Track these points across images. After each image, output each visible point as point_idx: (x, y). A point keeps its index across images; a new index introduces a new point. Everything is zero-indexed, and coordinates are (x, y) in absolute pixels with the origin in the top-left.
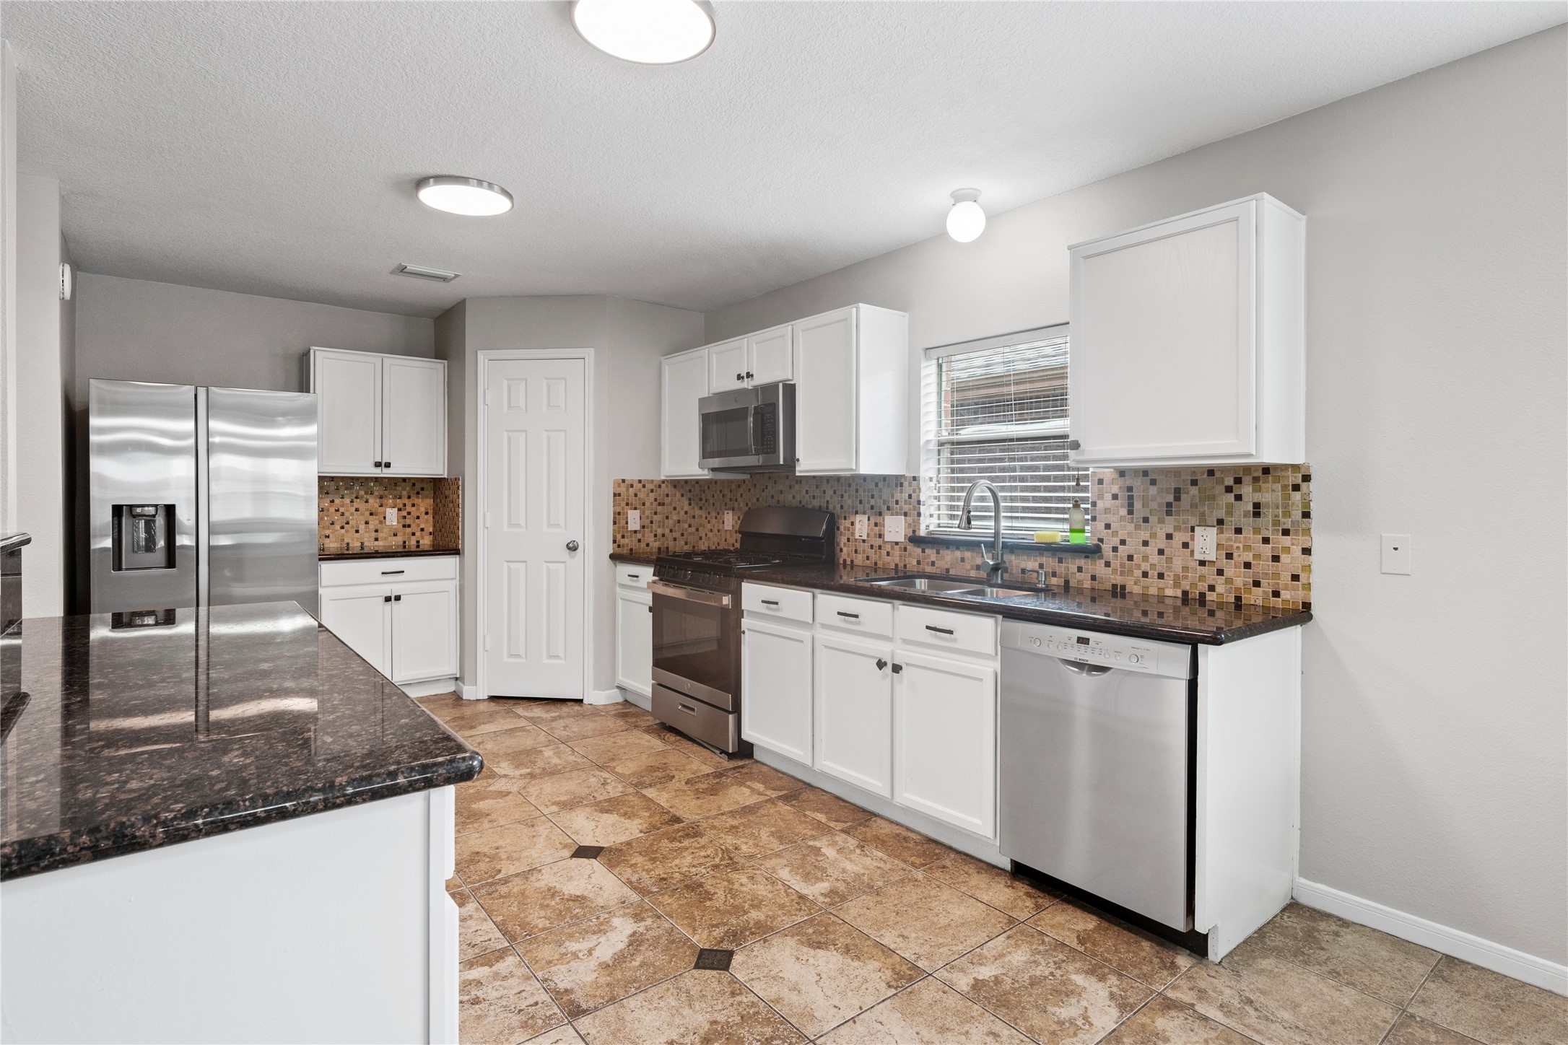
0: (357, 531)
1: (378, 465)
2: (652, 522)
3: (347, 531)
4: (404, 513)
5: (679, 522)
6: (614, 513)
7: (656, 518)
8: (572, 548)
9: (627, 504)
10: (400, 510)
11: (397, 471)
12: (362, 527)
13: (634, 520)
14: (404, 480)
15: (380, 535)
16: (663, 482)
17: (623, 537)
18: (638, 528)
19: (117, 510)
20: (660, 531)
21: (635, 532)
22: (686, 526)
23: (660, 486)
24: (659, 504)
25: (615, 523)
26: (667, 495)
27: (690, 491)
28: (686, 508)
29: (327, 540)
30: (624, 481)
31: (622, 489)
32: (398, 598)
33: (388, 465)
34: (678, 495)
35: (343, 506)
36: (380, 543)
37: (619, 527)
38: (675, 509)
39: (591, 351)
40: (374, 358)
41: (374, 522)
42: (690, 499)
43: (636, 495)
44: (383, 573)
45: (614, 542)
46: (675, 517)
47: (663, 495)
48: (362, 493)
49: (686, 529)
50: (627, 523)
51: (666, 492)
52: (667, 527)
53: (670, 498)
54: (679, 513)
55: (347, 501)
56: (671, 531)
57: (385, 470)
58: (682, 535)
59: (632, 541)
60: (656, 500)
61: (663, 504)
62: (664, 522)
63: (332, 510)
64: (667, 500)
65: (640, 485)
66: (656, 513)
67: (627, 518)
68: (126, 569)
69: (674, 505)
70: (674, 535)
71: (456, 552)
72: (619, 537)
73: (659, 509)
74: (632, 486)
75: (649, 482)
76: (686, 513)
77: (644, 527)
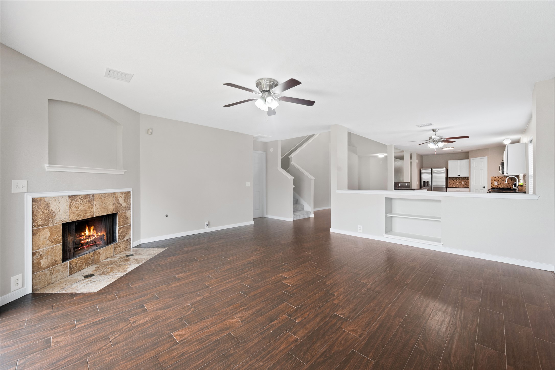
0: (457, 185)
1: (458, 175)
2: (501, 184)
4: (465, 182)
6: (491, 182)
7: (501, 183)
8: (484, 187)
9: (494, 181)
14: (465, 177)
15: (461, 185)
16: (504, 177)
17: (493, 186)
18: (497, 184)
19: (424, 182)
20: (503, 185)
21: (496, 185)
25: (491, 184)
29: (453, 186)
30: (493, 177)
31: (493, 178)
33: (460, 175)
39: (487, 157)
40: (458, 161)
43: (497, 179)
44: (456, 190)
47: (504, 179)
55: (457, 180)
56: (506, 185)
59: (495, 187)
60: (502, 180)
63: (454, 182)
65: (498, 177)
66: (502, 182)
67: (494, 183)
68: (425, 187)
70: (507, 186)
71: (468, 188)
72: (492, 186)
73: (503, 181)
74: (495, 178)
75: (500, 177)
76: (511, 182)
77: (499, 184)
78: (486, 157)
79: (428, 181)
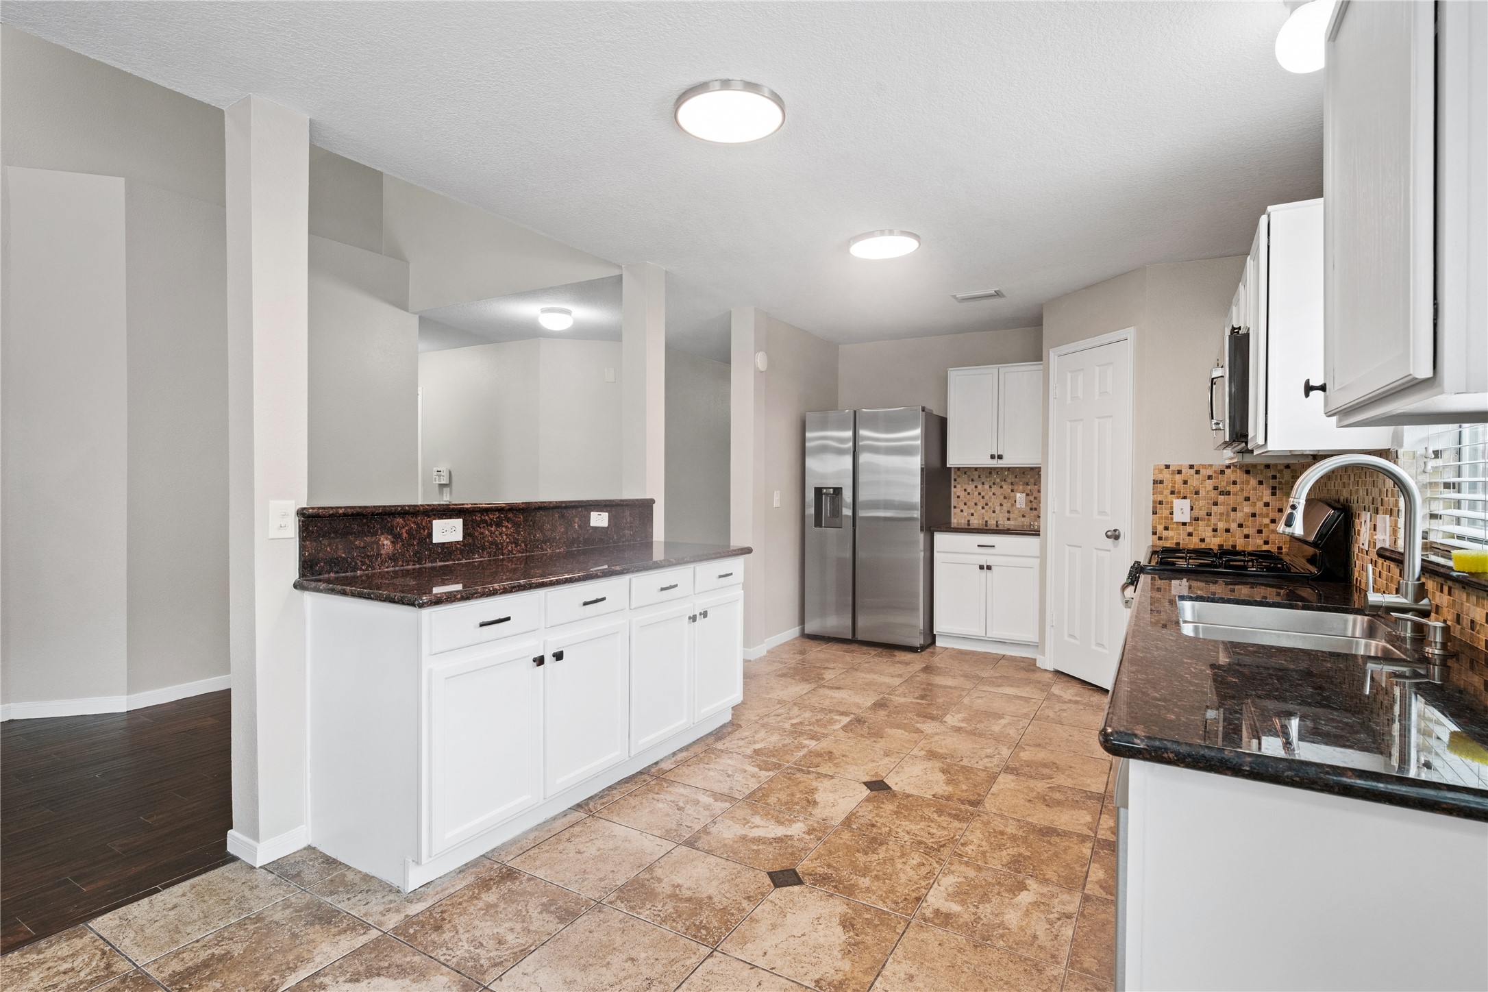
0: (994, 512)
1: (992, 457)
2: (1209, 514)
3: (986, 511)
4: (1031, 498)
5: (1254, 515)
6: (1154, 502)
7: (1214, 509)
8: (1115, 536)
9: (1172, 493)
10: (1027, 495)
11: (1008, 461)
12: (998, 508)
13: (1181, 510)
14: (1031, 468)
15: (1012, 516)
16: (1228, 467)
17: (1166, 529)
18: (1187, 520)
19: (818, 491)
20: (1221, 526)
21: (1184, 524)
22: (1267, 521)
23: (1222, 472)
24: (1222, 493)
25: (1155, 513)
26: (1235, 483)
27: (1274, 477)
28: (1267, 497)
29: (972, 518)
30: (1167, 467)
31: (1166, 475)
32: (989, 568)
33: (1000, 457)
34: (1253, 482)
35: (983, 491)
36: (1011, 522)
37: (1161, 518)
38: (1247, 499)
39: (1134, 331)
40: (991, 371)
41: (1007, 505)
42: (1274, 488)
43: (1185, 482)
44: (978, 546)
45: (1154, 533)
46: (1247, 509)
47: (1227, 482)
48: (998, 480)
49: (1267, 526)
50: (1172, 514)
51: (1233, 478)
52: (1234, 521)
53: (1238, 486)
54: (1254, 505)
55: (987, 487)
56: (1240, 526)
57: (1000, 461)
58: (1260, 532)
59: (1179, 534)
60: (1216, 488)
61: (1228, 493)
62: (1228, 515)
63: (976, 493)
64: (1232, 488)
65: (1192, 471)
66: (1216, 504)
67: (1172, 508)
68: (825, 527)
69: (1246, 494)
70: (1246, 531)
71: (1036, 533)
72: (1160, 528)
73: (1221, 498)
74: (1179, 472)
75: (1205, 467)
76: (1267, 505)
77: (1197, 519)
78: (1130, 333)
79: (835, 489)
